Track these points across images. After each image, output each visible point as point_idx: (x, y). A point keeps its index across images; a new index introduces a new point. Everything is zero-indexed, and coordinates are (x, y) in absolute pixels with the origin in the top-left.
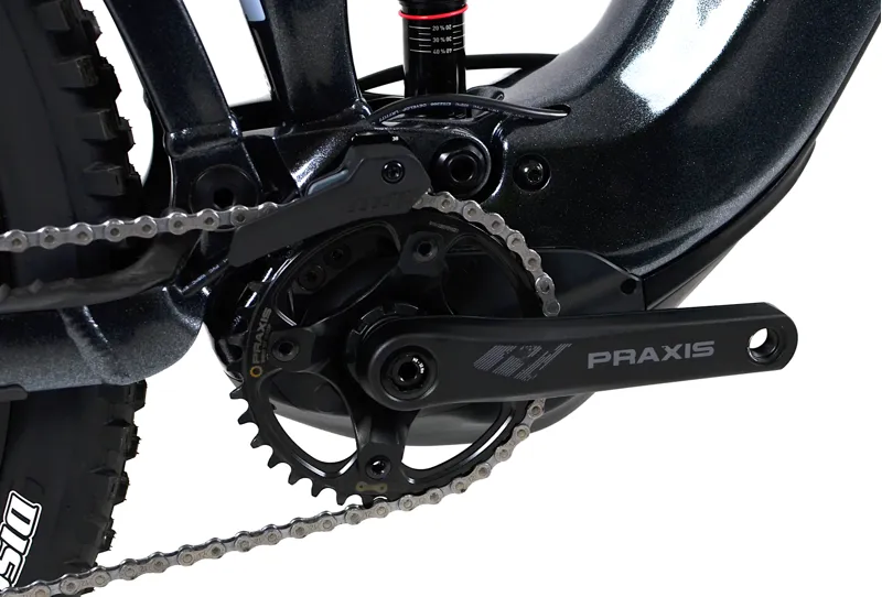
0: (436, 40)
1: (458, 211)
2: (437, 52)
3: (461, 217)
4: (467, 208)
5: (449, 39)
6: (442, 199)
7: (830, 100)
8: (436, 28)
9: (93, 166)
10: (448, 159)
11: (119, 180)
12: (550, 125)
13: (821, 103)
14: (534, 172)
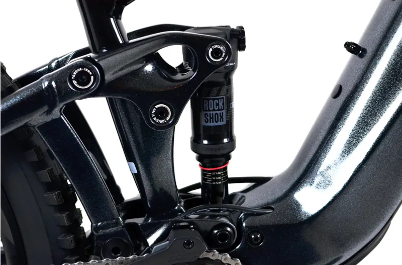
0: (214, 178)
1: (220, 259)
2: (214, 183)
3: (221, 261)
4: (224, 257)
5: (220, 178)
6: (212, 253)
7: (396, 207)
8: (214, 173)
9: (62, 235)
10: (217, 232)
11: (73, 242)
12: (264, 216)
13: (391, 208)
14: (256, 238)
